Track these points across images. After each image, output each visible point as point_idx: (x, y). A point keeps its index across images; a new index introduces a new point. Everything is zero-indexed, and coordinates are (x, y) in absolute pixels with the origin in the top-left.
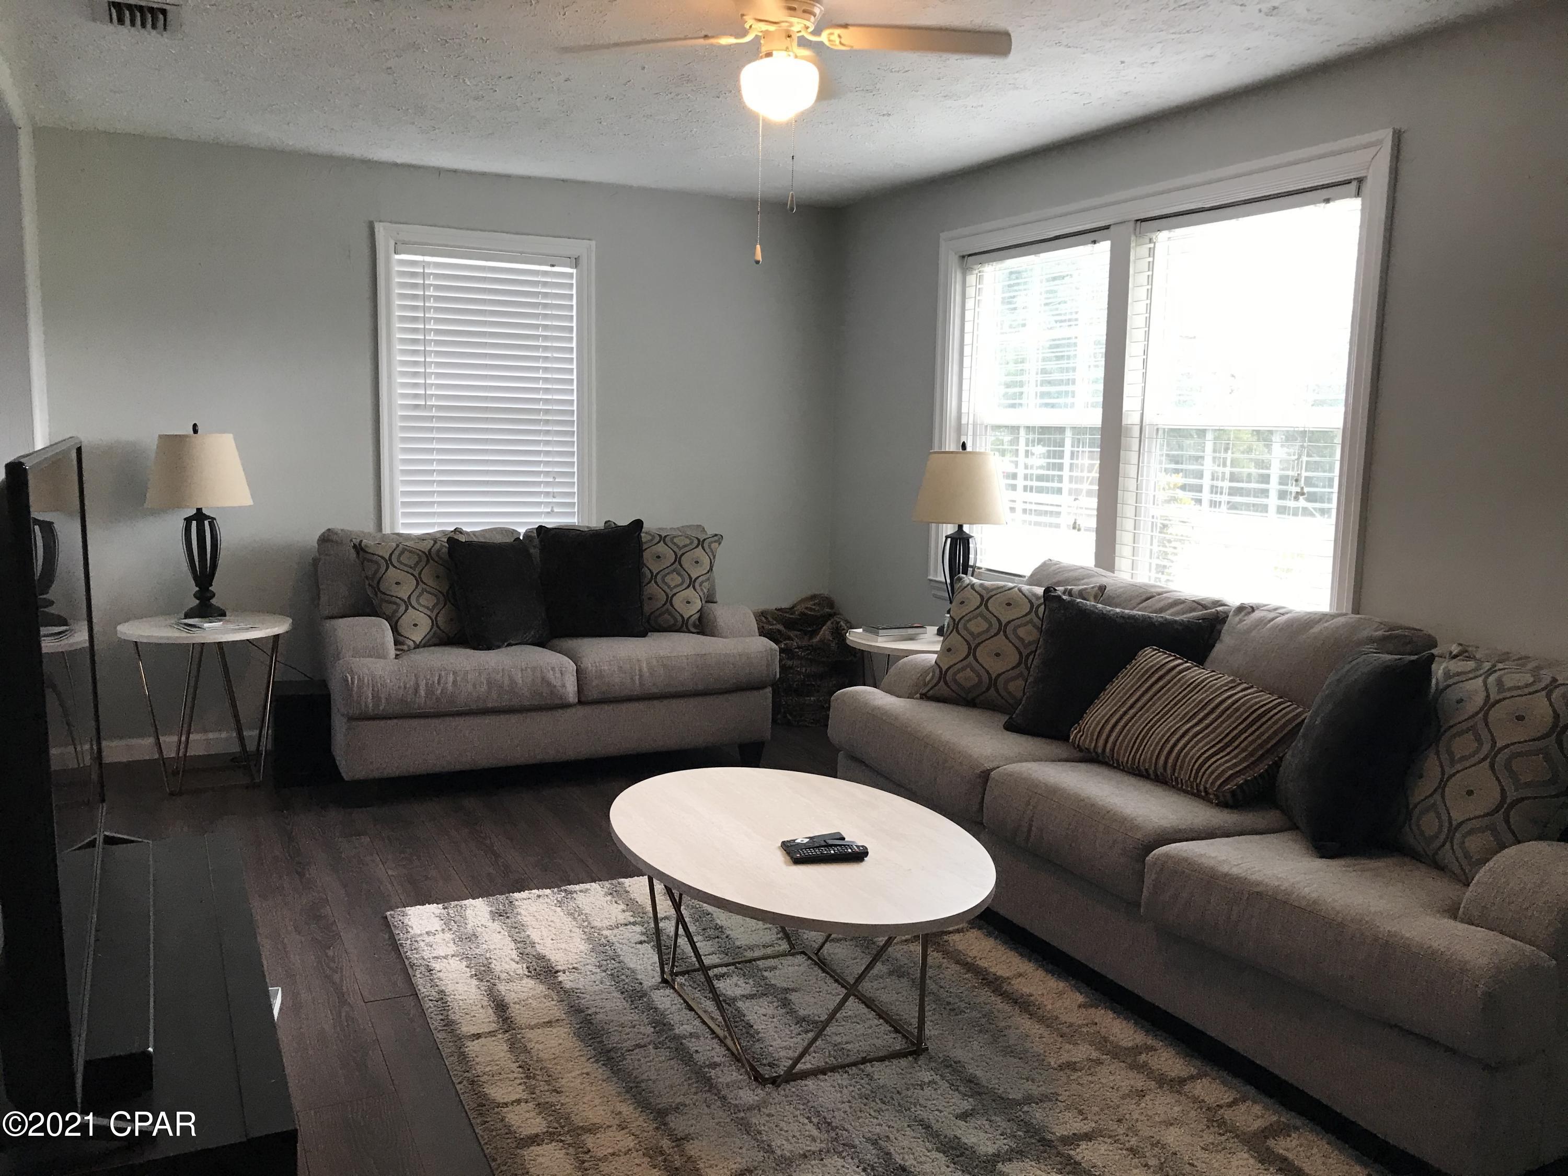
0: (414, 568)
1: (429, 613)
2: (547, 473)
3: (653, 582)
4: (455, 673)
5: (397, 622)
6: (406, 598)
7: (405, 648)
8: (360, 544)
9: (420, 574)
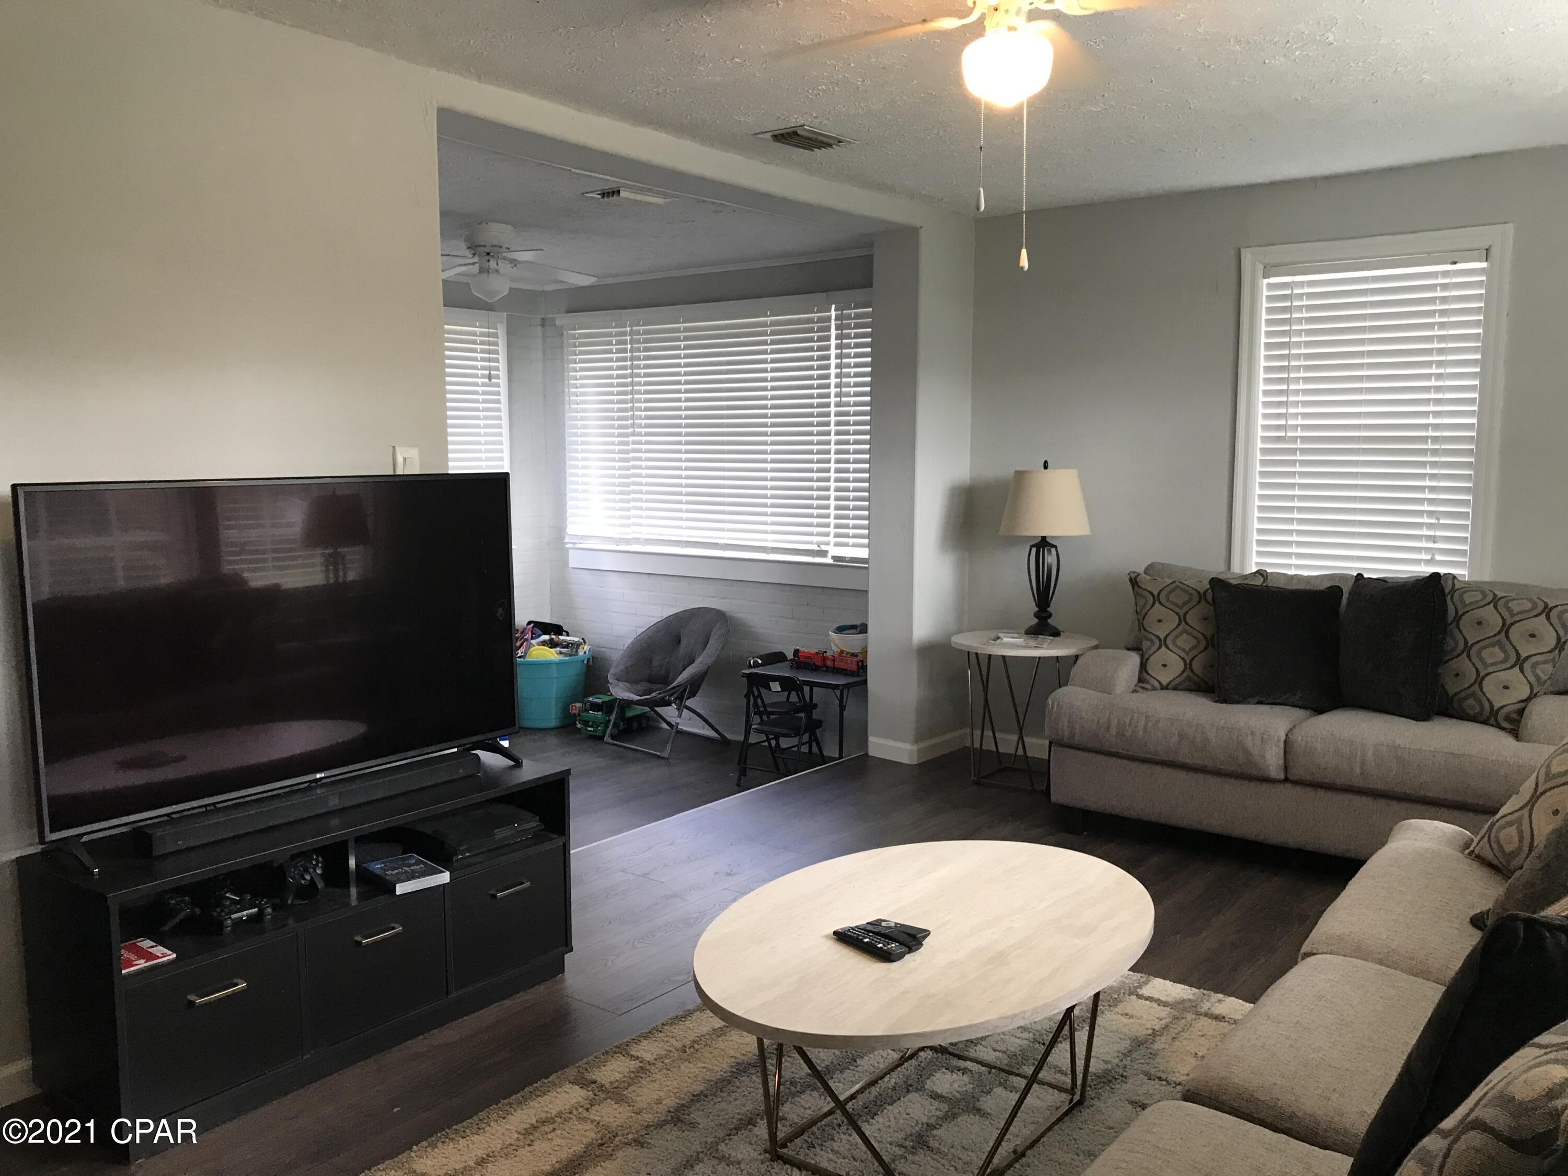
0: (1181, 608)
1: (1183, 655)
2: (1430, 514)
3: (1465, 654)
4: (1147, 717)
5: (1148, 659)
6: (1162, 637)
7: (1149, 686)
8: (1136, 578)
9: (1185, 614)
